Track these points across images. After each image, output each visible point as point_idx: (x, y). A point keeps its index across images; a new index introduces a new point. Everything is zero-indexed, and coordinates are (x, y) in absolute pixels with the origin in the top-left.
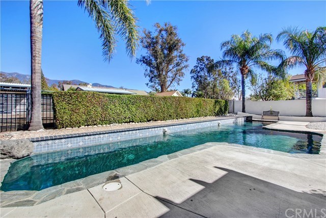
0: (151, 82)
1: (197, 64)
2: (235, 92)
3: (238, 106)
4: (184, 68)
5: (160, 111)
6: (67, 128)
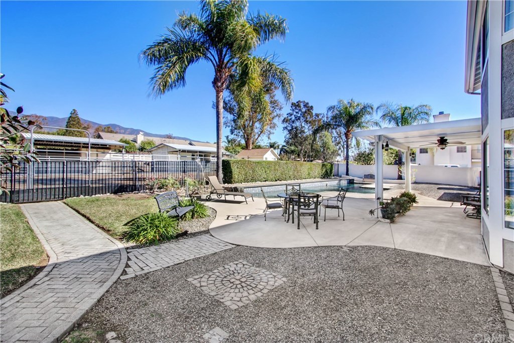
1: (291, 112)
2: (340, 149)
3: (342, 169)
4: (277, 118)
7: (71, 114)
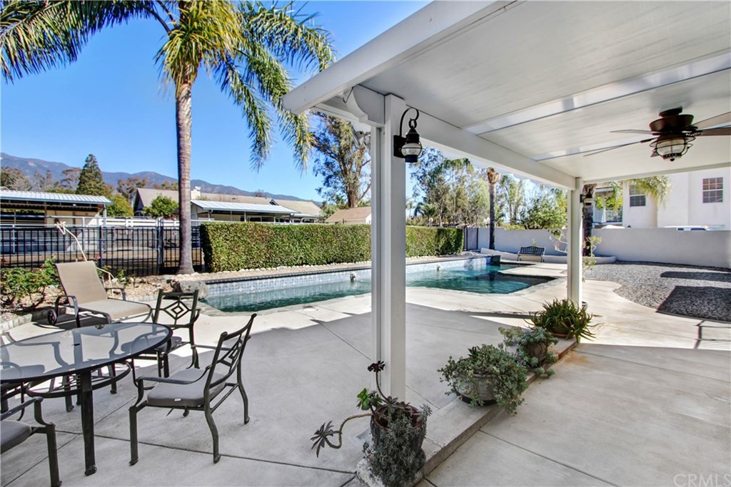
0: (328, 186)
3: (484, 238)
5: (347, 247)
6: (224, 272)
7: (87, 161)
